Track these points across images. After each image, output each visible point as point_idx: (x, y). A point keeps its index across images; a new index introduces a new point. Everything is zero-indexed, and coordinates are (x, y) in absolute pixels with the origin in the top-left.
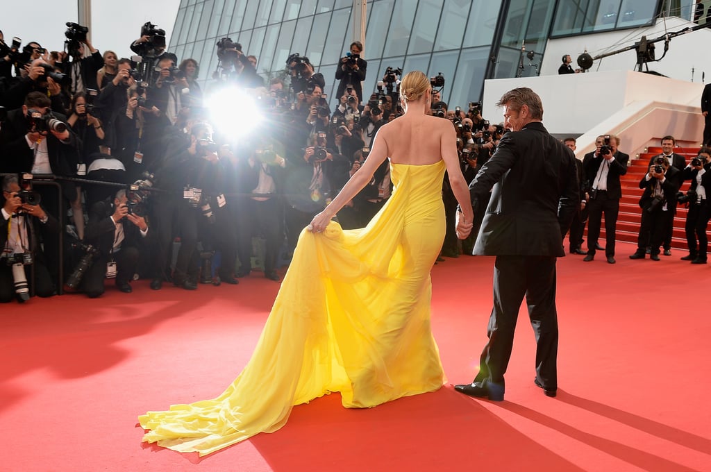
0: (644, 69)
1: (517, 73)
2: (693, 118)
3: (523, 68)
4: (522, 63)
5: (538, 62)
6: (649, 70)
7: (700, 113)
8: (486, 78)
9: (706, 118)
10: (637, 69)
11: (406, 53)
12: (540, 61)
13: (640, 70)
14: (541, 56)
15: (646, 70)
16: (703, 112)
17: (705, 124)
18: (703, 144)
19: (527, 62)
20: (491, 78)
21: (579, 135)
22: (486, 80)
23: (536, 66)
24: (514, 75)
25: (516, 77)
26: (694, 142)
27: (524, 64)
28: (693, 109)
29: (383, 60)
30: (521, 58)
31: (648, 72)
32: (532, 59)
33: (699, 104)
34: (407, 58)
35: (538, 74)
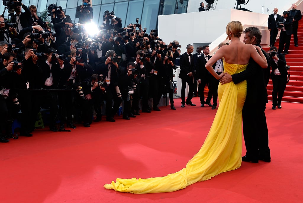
0: (239, 7)
2: (265, 32)
3: (178, 8)
4: (177, 6)
6: (242, 8)
8: (159, 15)
10: (236, 8)
11: (115, 1)
12: (186, 5)
14: (187, 2)
15: (240, 8)
16: (269, 29)
17: (270, 35)
18: (270, 45)
19: (180, 5)
20: (161, 14)
21: (209, 43)
23: (185, 7)
24: (174, 12)
25: (175, 13)
26: (266, 45)
27: (178, 6)
28: (264, 28)
29: (102, 6)
30: (177, 3)
32: (182, 4)
33: (266, 25)
34: (116, 4)
35: (186, 12)
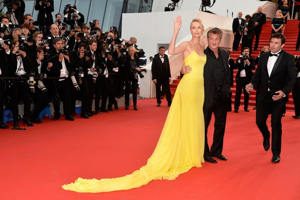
0: (204, 10)
1: (139, 10)
2: (228, 35)
3: (143, 7)
4: (142, 4)
5: (150, 4)
7: (232, 33)
8: (122, 12)
9: (235, 36)
10: (201, 10)
13: (202, 10)
14: (152, 1)
16: (234, 33)
17: (234, 39)
19: (144, 4)
20: (125, 12)
22: (123, 14)
23: (149, 6)
25: (139, 12)
28: (228, 31)
30: (141, 1)
31: (206, 11)
32: (147, 2)
35: (151, 11)
